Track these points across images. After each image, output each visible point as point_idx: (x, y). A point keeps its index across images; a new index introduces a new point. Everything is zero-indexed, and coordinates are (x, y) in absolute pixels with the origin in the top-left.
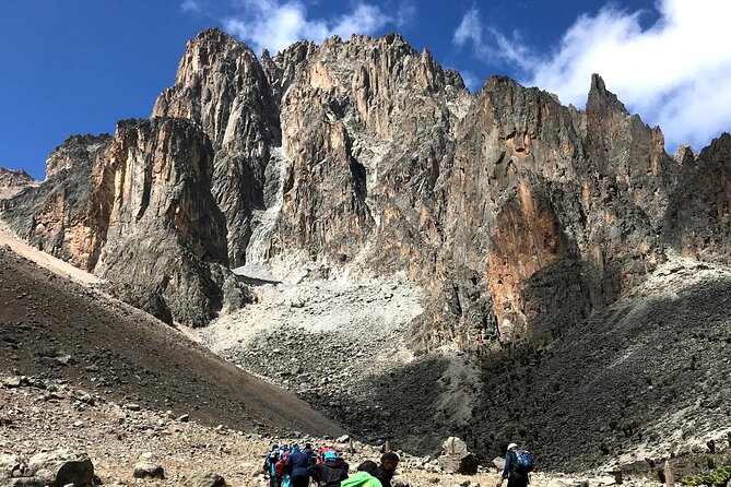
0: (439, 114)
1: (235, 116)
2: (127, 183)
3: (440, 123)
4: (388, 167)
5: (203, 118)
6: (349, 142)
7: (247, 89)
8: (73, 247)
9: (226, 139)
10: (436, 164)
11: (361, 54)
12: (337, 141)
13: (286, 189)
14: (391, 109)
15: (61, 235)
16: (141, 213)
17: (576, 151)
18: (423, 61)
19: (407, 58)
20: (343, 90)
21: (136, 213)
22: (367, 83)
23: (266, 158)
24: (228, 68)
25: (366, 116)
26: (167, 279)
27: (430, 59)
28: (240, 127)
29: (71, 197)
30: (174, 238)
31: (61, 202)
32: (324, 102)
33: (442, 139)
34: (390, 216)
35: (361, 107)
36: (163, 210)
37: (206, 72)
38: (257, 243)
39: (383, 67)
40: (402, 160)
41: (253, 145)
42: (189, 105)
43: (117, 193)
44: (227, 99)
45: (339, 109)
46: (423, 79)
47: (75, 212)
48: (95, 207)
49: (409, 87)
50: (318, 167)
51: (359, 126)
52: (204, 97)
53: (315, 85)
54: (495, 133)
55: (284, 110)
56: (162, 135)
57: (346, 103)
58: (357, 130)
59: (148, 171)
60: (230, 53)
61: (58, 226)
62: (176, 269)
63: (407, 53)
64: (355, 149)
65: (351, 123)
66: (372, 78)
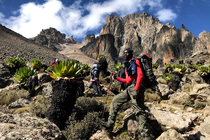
0: (154, 28)
1: (116, 29)
2: (102, 45)
3: (155, 30)
4: (145, 38)
5: (111, 30)
6: (137, 34)
7: (118, 24)
8: (94, 56)
9: (115, 34)
10: (154, 38)
11: (139, 16)
12: (135, 34)
13: (126, 43)
14: (145, 27)
15: (92, 54)
16: (104, 50)
17: (178, 39)
18: (151, 18)
19: (148, 17)
20: (136, 24)
21: (103, 50)
22: (140, 22)
23: (122, 37)
24: (115, 21)
25: (140, 28)
26: (109, 61)
27: (152, 17)
28: (117, 31)
29: (93, 48)
30: (110, 54)
31: (91, 49)
32: (132, 26)
33: (155, 33)
34: (146, 48)
35: (139, 27)
36: (108, 50)
37: (111, 22)
38: (121, 53)
39: (143, 19)
40: (148, 37)
41: (120, 35)
42: (108, 28)
43: (100, 47)
44: (115, 26)
45: (135, 28)
46: (151, 21)
47: (94, 51)
48: (97, 50)
49: (148, 23)
50: (132, 39)
51: (139, 30)
52: (111, 27)
53: (131, 23)
54: (164, 36)
55: (125, 27)
56: (107, 37)
57: (137, 26)
58: (139, 31)
59: (105, 43)
60: (115, 18)
61: (91, 53)
62: (111, 60)
63: (148, 16)
64: (139, 35)
65: (138, 30)
66: (141, 21)
